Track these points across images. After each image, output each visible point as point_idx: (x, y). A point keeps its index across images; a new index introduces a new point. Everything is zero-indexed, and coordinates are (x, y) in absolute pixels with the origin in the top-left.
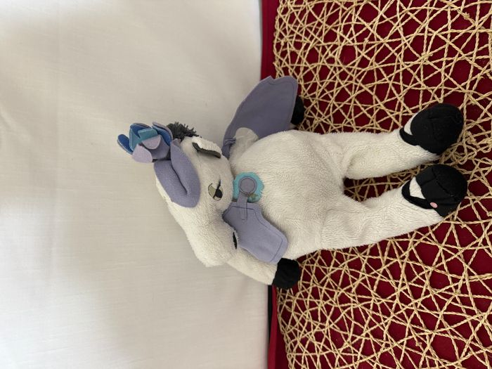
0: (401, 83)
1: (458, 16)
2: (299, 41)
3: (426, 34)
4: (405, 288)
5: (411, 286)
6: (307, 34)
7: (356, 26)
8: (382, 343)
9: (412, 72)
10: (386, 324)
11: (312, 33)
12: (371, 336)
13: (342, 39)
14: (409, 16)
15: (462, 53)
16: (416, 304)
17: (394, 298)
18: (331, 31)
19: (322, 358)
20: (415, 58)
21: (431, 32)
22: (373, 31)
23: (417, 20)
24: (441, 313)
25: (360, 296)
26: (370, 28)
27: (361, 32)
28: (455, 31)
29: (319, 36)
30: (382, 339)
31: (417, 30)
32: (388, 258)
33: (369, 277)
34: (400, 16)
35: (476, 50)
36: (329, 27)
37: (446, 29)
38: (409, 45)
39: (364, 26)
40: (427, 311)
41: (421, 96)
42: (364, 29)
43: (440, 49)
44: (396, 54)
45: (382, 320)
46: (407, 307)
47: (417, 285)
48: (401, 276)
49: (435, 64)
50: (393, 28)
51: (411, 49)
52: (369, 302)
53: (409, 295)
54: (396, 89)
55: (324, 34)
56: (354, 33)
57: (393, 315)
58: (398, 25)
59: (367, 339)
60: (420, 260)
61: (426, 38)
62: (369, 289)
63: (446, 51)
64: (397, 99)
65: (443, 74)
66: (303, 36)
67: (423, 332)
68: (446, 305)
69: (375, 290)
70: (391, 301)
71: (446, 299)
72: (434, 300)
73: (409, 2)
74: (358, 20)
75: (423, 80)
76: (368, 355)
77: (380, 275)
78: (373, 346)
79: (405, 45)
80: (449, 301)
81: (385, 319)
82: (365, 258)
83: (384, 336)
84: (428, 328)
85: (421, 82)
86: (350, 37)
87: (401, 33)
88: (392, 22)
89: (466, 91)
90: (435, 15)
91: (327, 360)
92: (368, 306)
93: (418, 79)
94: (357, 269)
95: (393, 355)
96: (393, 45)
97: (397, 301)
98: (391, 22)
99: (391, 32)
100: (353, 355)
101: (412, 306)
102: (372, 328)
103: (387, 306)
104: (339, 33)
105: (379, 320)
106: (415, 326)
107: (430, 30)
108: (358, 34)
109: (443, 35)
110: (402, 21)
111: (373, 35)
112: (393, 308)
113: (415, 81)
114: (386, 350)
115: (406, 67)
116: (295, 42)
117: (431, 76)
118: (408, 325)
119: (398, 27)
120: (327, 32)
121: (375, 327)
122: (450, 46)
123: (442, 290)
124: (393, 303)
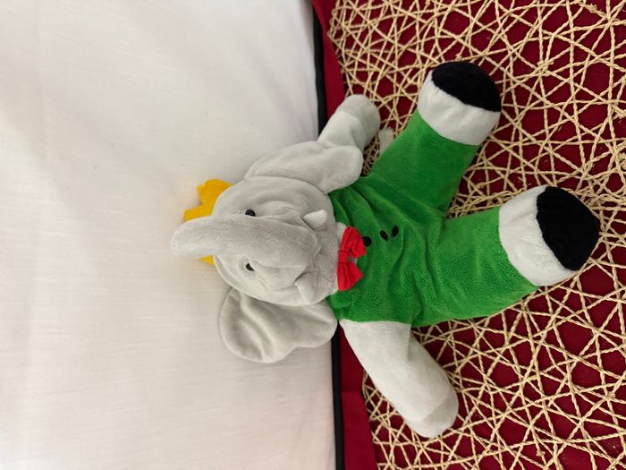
0: (515, 104)
1: (581, 10)
2: (363, 69)
3: (541, 39)
4: (534, 378)
5: (542, 377)
6: (373, 60)
7: (440, 40)
8: (487, 444)
9: (527, 88)
10: (498, 420)
11: (379, 58)
12: (473, 433)
13: (424, 59)
14: (514, 19)
15: (594, 55)
16: (547, 402)
17: (515, 389)
18: (406, 52)
19: (397, 450)
20: (529, 70)
21: (547, 35)
22: (467, 44)
23: (526, 22)
24: (583, 420)
25: (466, 379)
26: (461, 41)
27: (449, 47)
28: (580, 29)
29: (391, 60)
30: (489, 439)
31: (528, 34)
32: (515, 335)
33: (482, 356)
34: (501, 21)
35: (613, 48)
36: (404, 48)
37: (568, 28)
38: (518, 55)
39: (453, 39)
40: (562, 413)
41: (546, 116)
42: (453, 43)
43: (562, 53)
44: (502, 69)
45: (493, 414)
46: (532, 404)
47: (551, 377)
48: (532, 362)
49: (558, 74)
50: (494, 37)
51: (523, 59)
52: (478, 389)
53: (538, 388)
54: (509, 113)
55: (397, 57)
56: (439, 50)
57: (509, 410)
58: (500, 32)
59: (467, 435)
60: (561, 345)
61: (541, 43)
62: (481, 372)
63: (572, 55)
64: (512, 126)
65: (572, 84)
66: (368, 63)
67: (550, 438)
68: (592, 409)
69: (489, 374)
70: (510, 392)
71: (591, 403)
72: (574, 400)
73: (511, 2)
74: (442, 34)
75: (545, 96)
76: (465, 456)
77: (500, 356)
78: (473, 446)
79: (514, 55)
80: (596, 406)
81: (497, 414)
82: (481, 330)
83: (492, 436)
84: (558, 435)
85: (543, 98)
86: (434, 55)
87: (505, 40)
88: (491, 30)
89: (609, 101)
90: (549, 13)
91: (405, 453)
92: (475, 394)
93: (538, 96)
94: (467, 343)
95: (501, 462)
96: (497, 58)
97: (520, 393)
98: (488, 29)
99: (492, 42)
100: (442, 453)
101: (541, 403)
102: (476, 423)
103: (504, 398)
104: (419, 52)
105: (488, 413)
106: (539, 430)
107: (546, 32)
108: (445, 51)
109: (564, 36)
110: (505, 27)
111: (467, 49)
112: (512, 402)
113: (535, 98)
114: (490, 454)
115: (519, 83)
116: (357, 72)
117: (555, 89)
118: (531, 427)
119: (500, 34)
120: (401, 54)
121: (481, 422)
122: (576, 49)
123: (589, 390)
124: (512, 396)
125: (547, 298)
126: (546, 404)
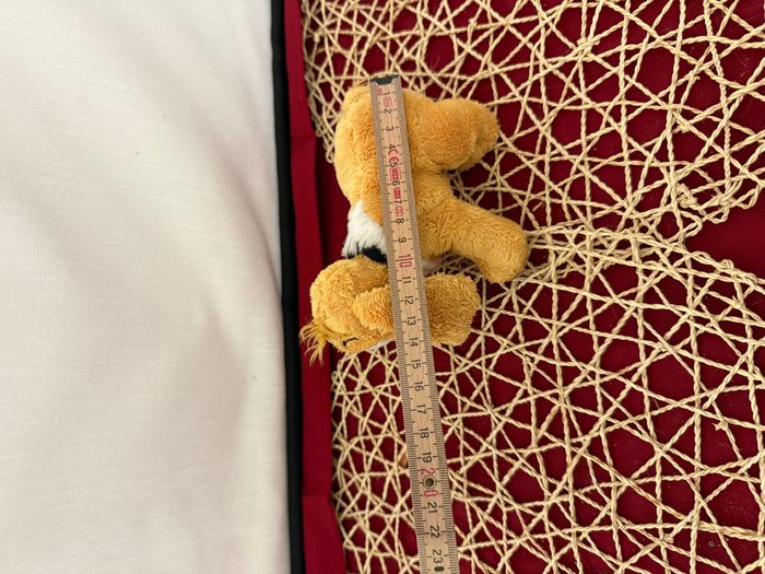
4: (565, 499)
5: (576, 498)
16: (579, 534)
17: (538, 509)
24: (625, 566)
32: (547, 435)
33: (498, 456)
40: (596, 551)
46: (558, 532)
47: (589, 502)
48: (565, 478)
53: (569, 513)
57: (526, 535)
68: (639, 555)
71: (640, 545)
72: (616, 538)
77: (522, 460)
80: (646, 551)
97: (543, 515)
101: (570, 534)
103: (521, 518)
112: (532, 525)
118: (552, 563)
123: (639, 528)
125: (598, 390)
126: (577, 536)
